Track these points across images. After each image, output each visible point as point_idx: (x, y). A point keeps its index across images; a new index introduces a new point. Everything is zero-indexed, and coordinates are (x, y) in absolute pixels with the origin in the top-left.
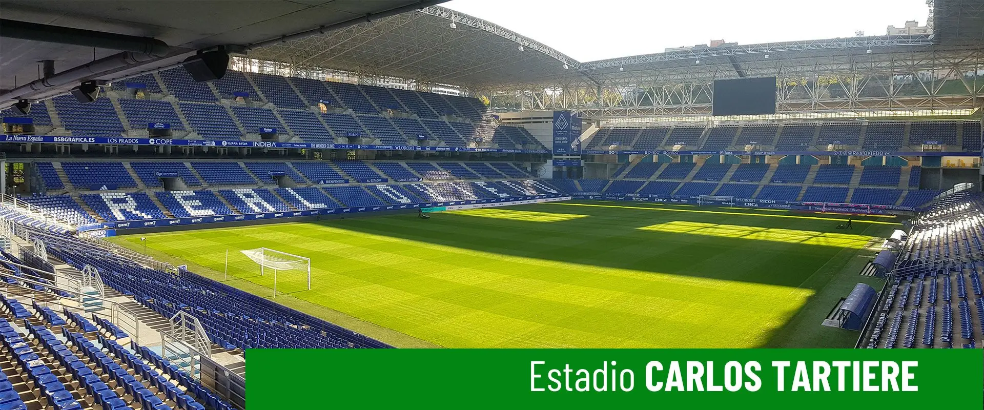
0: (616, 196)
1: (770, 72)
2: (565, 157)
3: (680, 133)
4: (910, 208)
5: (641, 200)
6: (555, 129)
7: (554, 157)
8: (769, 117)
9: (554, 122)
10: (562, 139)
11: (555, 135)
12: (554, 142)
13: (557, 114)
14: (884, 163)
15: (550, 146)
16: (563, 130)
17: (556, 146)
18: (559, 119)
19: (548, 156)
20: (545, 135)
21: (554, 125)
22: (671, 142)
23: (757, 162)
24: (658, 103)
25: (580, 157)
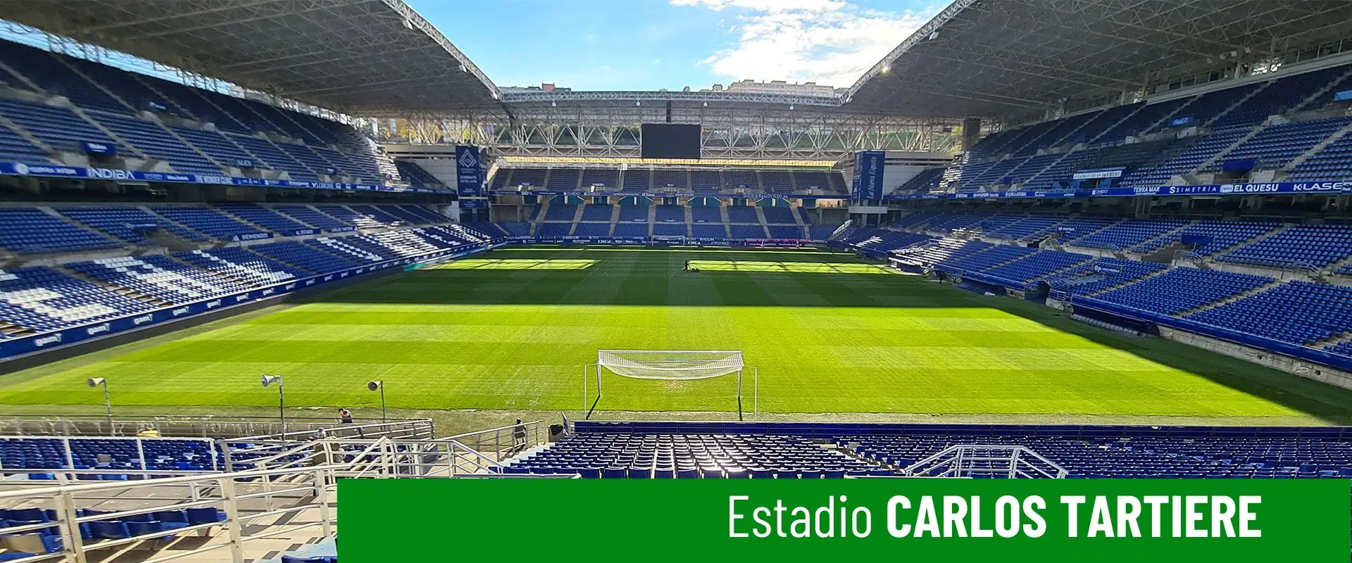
0: (553, 239)
1: (693, 120)
2: (474, 198)
3: (592, 175)
4: (822, 241)
5: (582, 242)
6: (459, 166)
7: (460, 198)
8: (694, 161)
9: (458, 159)
10: (469, 177)
11: (459, 173)
12: (459, 180)
13: (460, 150)
14: (774, 205)
15: (454, 185)
16: (470, 167)
17: (461, 186)
18: (464, 156)
19: (453, 197)
20: (447, 174)
21: (458, 161)
22: (587, 183)
23: (670, 203)
24: (581, 142)
25: (487, 198)
